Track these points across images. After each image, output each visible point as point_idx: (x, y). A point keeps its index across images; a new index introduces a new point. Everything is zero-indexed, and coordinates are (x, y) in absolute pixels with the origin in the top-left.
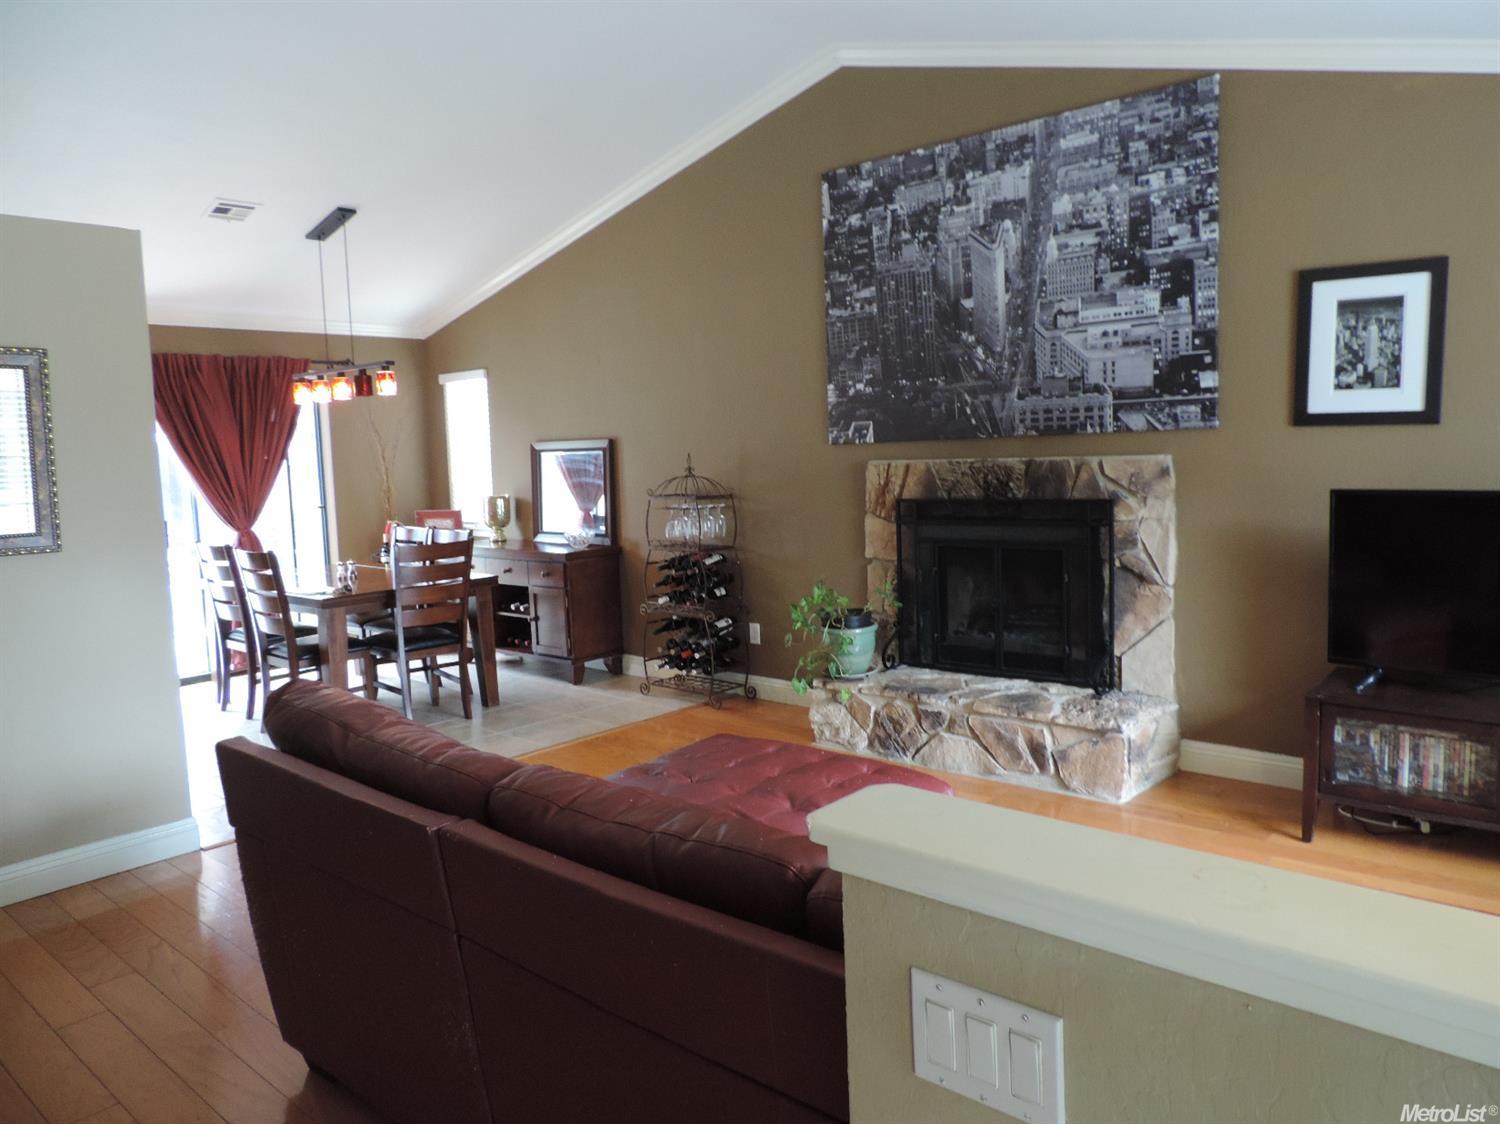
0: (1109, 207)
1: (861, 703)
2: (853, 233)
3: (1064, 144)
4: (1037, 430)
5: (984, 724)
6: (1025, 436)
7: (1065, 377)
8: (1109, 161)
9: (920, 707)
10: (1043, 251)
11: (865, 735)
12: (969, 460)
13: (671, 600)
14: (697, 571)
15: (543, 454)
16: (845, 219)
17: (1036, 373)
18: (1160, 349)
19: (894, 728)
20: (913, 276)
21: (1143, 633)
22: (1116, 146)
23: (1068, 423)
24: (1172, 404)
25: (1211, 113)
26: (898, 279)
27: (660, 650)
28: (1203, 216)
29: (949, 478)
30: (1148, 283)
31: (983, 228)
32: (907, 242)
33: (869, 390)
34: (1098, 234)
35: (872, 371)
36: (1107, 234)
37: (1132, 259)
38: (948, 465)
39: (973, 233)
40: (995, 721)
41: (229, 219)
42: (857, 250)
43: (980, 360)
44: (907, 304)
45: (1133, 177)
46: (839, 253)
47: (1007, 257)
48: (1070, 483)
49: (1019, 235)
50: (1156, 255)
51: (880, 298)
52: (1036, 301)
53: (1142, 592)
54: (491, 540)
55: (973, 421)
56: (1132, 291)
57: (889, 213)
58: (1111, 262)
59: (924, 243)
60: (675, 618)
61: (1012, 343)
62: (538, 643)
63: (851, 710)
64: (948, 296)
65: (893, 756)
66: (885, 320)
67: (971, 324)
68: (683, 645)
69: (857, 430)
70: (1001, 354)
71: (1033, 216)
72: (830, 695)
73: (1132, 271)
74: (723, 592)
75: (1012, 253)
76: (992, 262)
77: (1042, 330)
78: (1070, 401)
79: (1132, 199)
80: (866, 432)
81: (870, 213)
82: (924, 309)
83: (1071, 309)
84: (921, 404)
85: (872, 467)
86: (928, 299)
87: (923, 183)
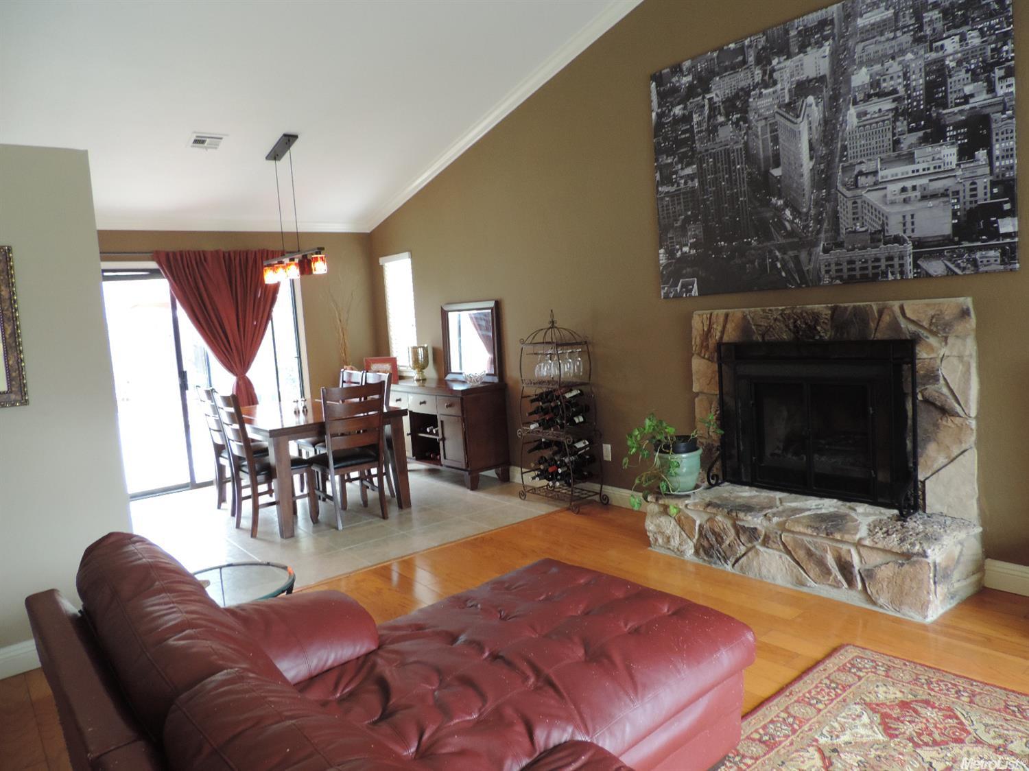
0: (905, 74)
1: (687, 517)
2: (677, 121)
3: (860, 22)
4: (841, 278)
5: (795, 540)
6: (831, 285)
7: (866, 231)
8: (904, 33)
9: (738, 523)
10: (843, 120)
11: (691, 544)
12: (780, 308)
13: (540, 426)
14: (559, 403)
15: (450, 314)
16: (670, 111)
17: (839, 230)
18: (958, 199)
19: (716, 539)
20: (727, 153)
21: (946, 461)
22: (911, 18)
23: (870, 272)
24: (971, 250)
26: (714, 156)
27: (532, 465)
28: (999, 73)
29: (762, 324)
30: (945, 140)
31: (788, 105)
32: (722, 124)
33: (693, 252)
34: (894, 100)
35: (695, 236)
36: (904, 99)
37: (928, 118)
38: (761, 313)
39: (779, 111)
40: (806, 539)
41: (206, 148)
42: (681, 134)
43: (788, 221)
44: (724, 177)
45: (928, 44)
46: (666, 139)
47: (810, 129)
48: (873, 325)
49: (821, 108)
50: (953, 113)
51: (701, 174)
52: (838, 166)
53: (944, 423)
54: (415, 378)
55: (783, 274)
56: (929, 149)
57: (706, 101)
58: (909, 124)
59: (736, 124)
60: (543, 440)
61: (816, 204)
62: (445, 458)
63: (679, 522)
64: (759, 168)
65: (715, 563)
66: (706, 192)
67: (779, 190)
68: (551, 462)
69: (684, 286)
70: (807, 214)
71: (833, 90)
72: (662, 509)
73: (929, 131)
74: (581, 419)
75: (815, 125)
76: (797, 134)
77: (844, 190)
78: (872, 252)
79: (927, 65)
80: (691, 287)
81: (691, 103)
82: (738, 181)
83: (871, 169)
84: (737, 262)
85: (697, 316)
86: (741, 171)
87: (735, 73)
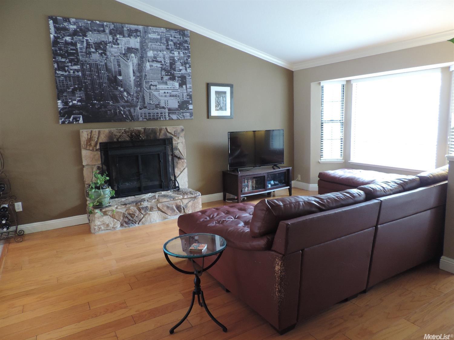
0: (164, 58)
1: (117, 212)
2: (66, 43)
3: (150, 36)
4: (146, 119)
6: (143, 121)
7: (154, 104)
8: (163, 45)
10: (145, 66)
11: (119, 223)
16: (63, 37)
17: (145, 102)
18: (179, 98)
19: (131, 217)
20: (97, 65)
21: (180, 173)
22: (165, 41)
24: (183, 113)
25: (188, 40)
26: (90, 64)
28: (188, 66)
29: (118, 134)
30: (175, 81)
31: (124, 54)
33: (79, 104)
34: (161, 64)
35: (80, 97)
36: (164, 65)
37: (171, 73)
38: (116, 130)
39: (120, 55)
40: (166, 203)
42: (70, 50)
43: (125, 96)
44: (95, 74)
45: (170, 51)
46: (60, 49)
47: (133, 65)
48: (158, 134)
49: (137, 59)
50: (177, 73)
51: (83, 70)
52: (144, 81)
53: (179, 162)
55: (124, 116)
56: (171, 82)
57: (85, 40)
58: (166, 73)
59: (101, 54)
61: (136, 92)
63: (113, 217)
64: (112, 75)
65: (132, 226)
66: (85, 79)
67: (121, 84)
69: (74, 118)
70: (133, 95)
71: (141, 54)
72: (103, 214)
73: (171, 77)
75: (135, 65)
76: (128, 66)
77: (146, 89)
78: (156, 111)
79: (170, 57)
80: (79, 119)
81: (76, 38)
82: (103, 77)
83: (155, 84)
84: (103, 110)
85: (85, 132)
86: (104, 74)
87: (100, 34)
